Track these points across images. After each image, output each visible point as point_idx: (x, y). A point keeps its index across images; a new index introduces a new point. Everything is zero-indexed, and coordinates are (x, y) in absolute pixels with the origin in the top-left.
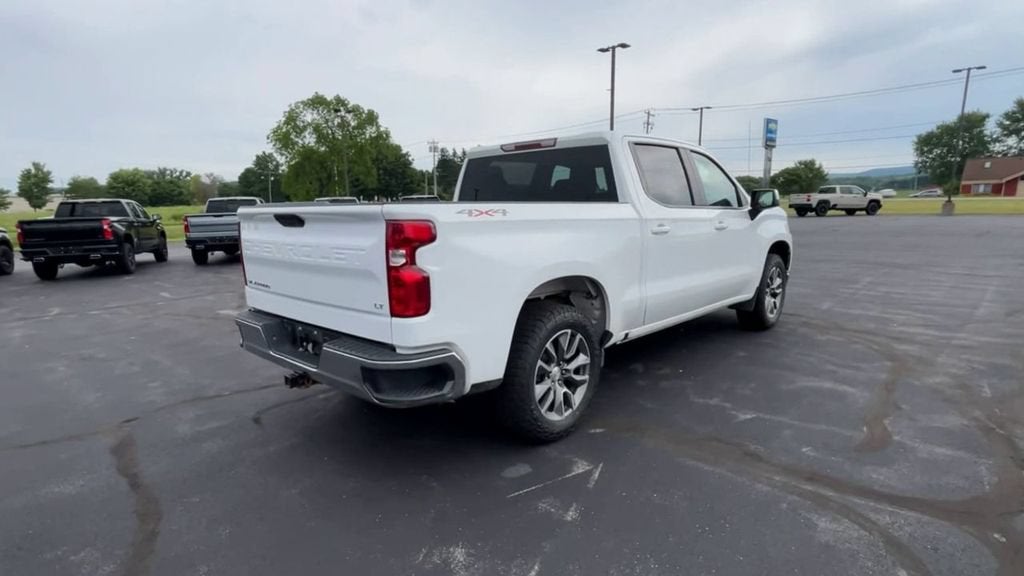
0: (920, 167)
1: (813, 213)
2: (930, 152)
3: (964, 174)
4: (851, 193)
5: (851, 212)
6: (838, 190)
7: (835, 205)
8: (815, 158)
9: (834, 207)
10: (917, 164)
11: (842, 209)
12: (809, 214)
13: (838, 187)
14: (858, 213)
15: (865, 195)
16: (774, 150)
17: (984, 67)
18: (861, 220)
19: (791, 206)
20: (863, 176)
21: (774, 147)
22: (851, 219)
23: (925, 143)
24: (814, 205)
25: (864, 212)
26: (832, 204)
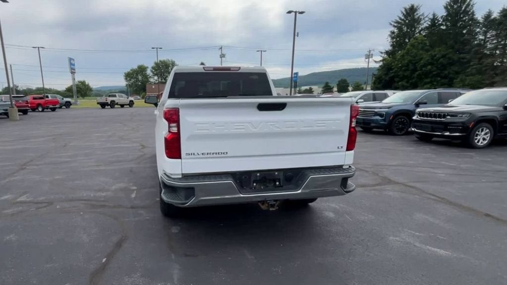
0: (129, 86)
1: (109, 107)
2: (130, 80)
3: (147, 91)
4: (122, 97)
5: (122, 106)
6: (117, 96)
7: (117, 103)
8: (85, 80)
9: (117, 104)
10: (127, 85)
11: (119, 105)
12: (106, 107)
13: (117, 94)
14: (125, 106)
15: (128, 98)
16: (75, 74)
17: (161, 48)
18: (127, 110)
19: (98, 103)
20: (99, 89)
21: (75, 73)
22: (123, 109)
23: (128, 76)
24: (109, 103)
25: (128, 106)
26: (116, 102)
